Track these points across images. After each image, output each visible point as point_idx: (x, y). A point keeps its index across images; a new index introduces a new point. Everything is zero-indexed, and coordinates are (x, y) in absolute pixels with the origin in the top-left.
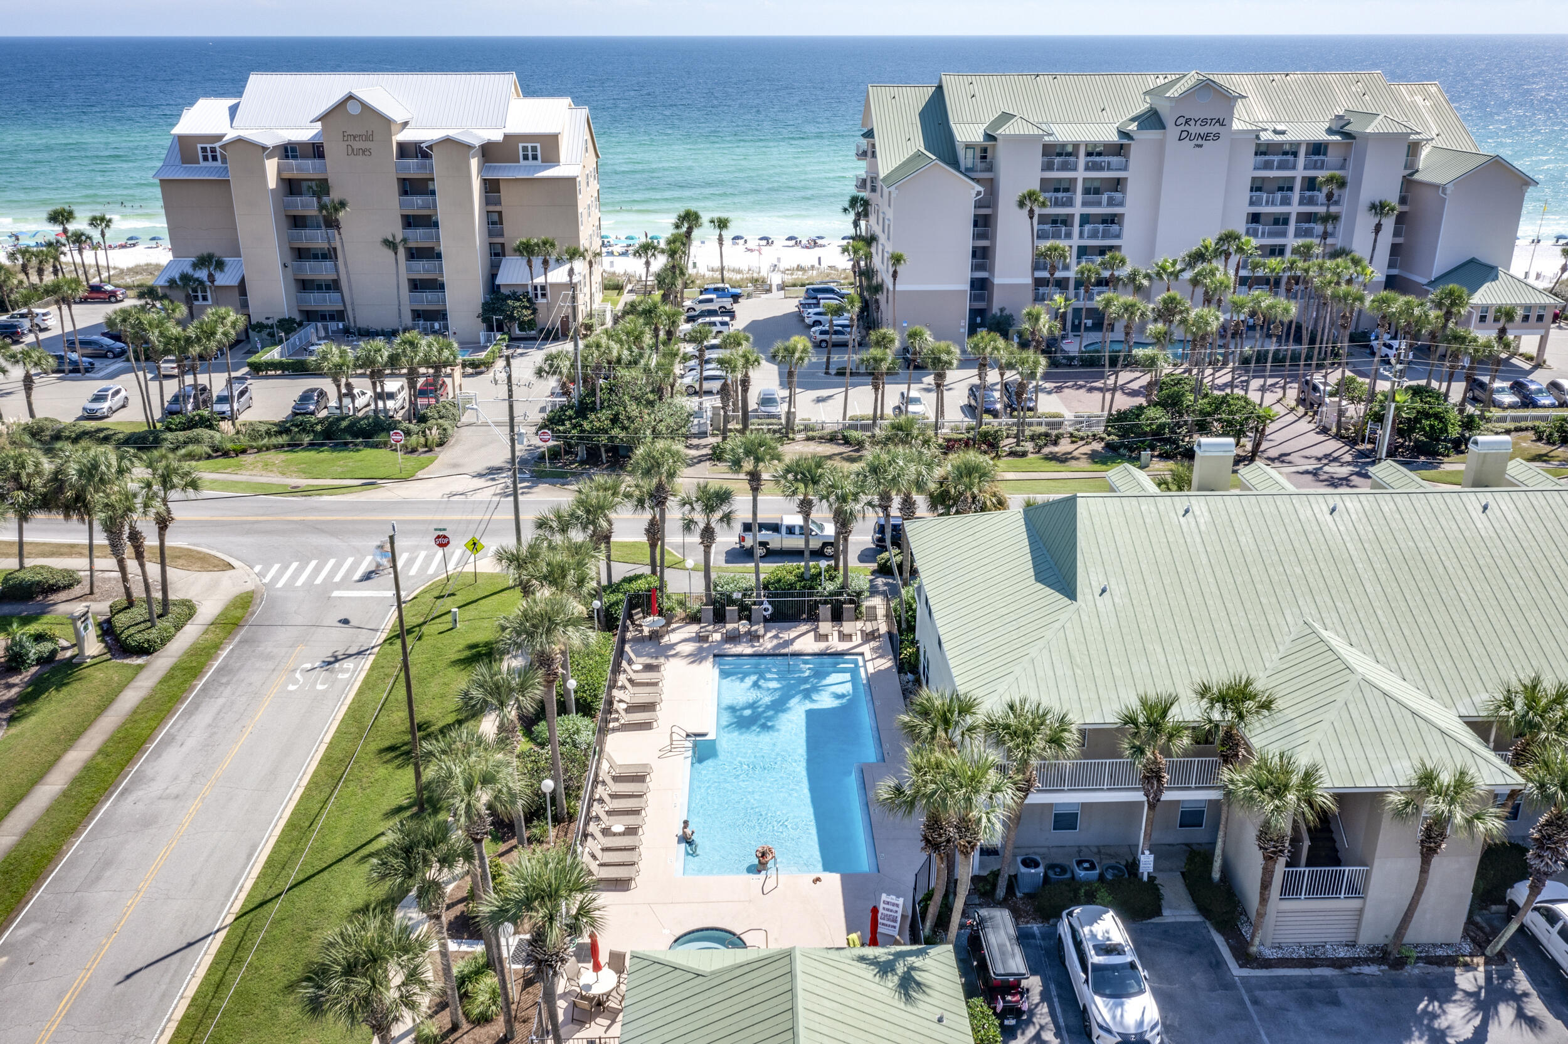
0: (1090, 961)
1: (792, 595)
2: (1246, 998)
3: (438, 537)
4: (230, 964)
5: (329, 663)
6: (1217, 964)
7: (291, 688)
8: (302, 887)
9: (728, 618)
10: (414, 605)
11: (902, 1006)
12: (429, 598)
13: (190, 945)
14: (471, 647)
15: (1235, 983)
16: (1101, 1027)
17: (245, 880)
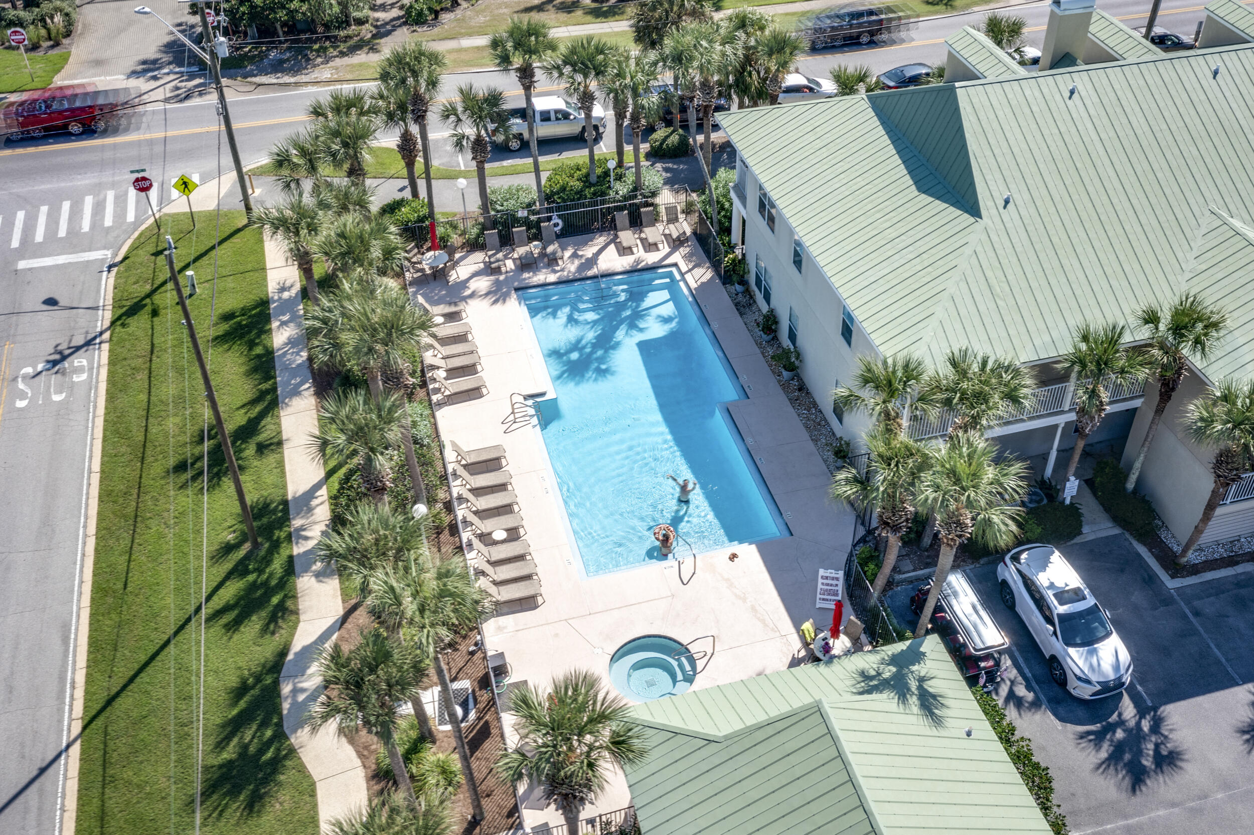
0: (1055, 612)
1: (584, 206)
2: (1187, 611)
3: (137, 180)
4: (103, 787)
5: (55, 363)
6: (1150, 580)
7: (21, 404)
8: (150, 670)
9: (516, 240)
10: (128, 269)
11: (934, 732)
12: (144, 255)
13: (42, 771)
14: (227, 317)
15: (1172, 596)
16: (1079, 679)
17: (74, 673)
